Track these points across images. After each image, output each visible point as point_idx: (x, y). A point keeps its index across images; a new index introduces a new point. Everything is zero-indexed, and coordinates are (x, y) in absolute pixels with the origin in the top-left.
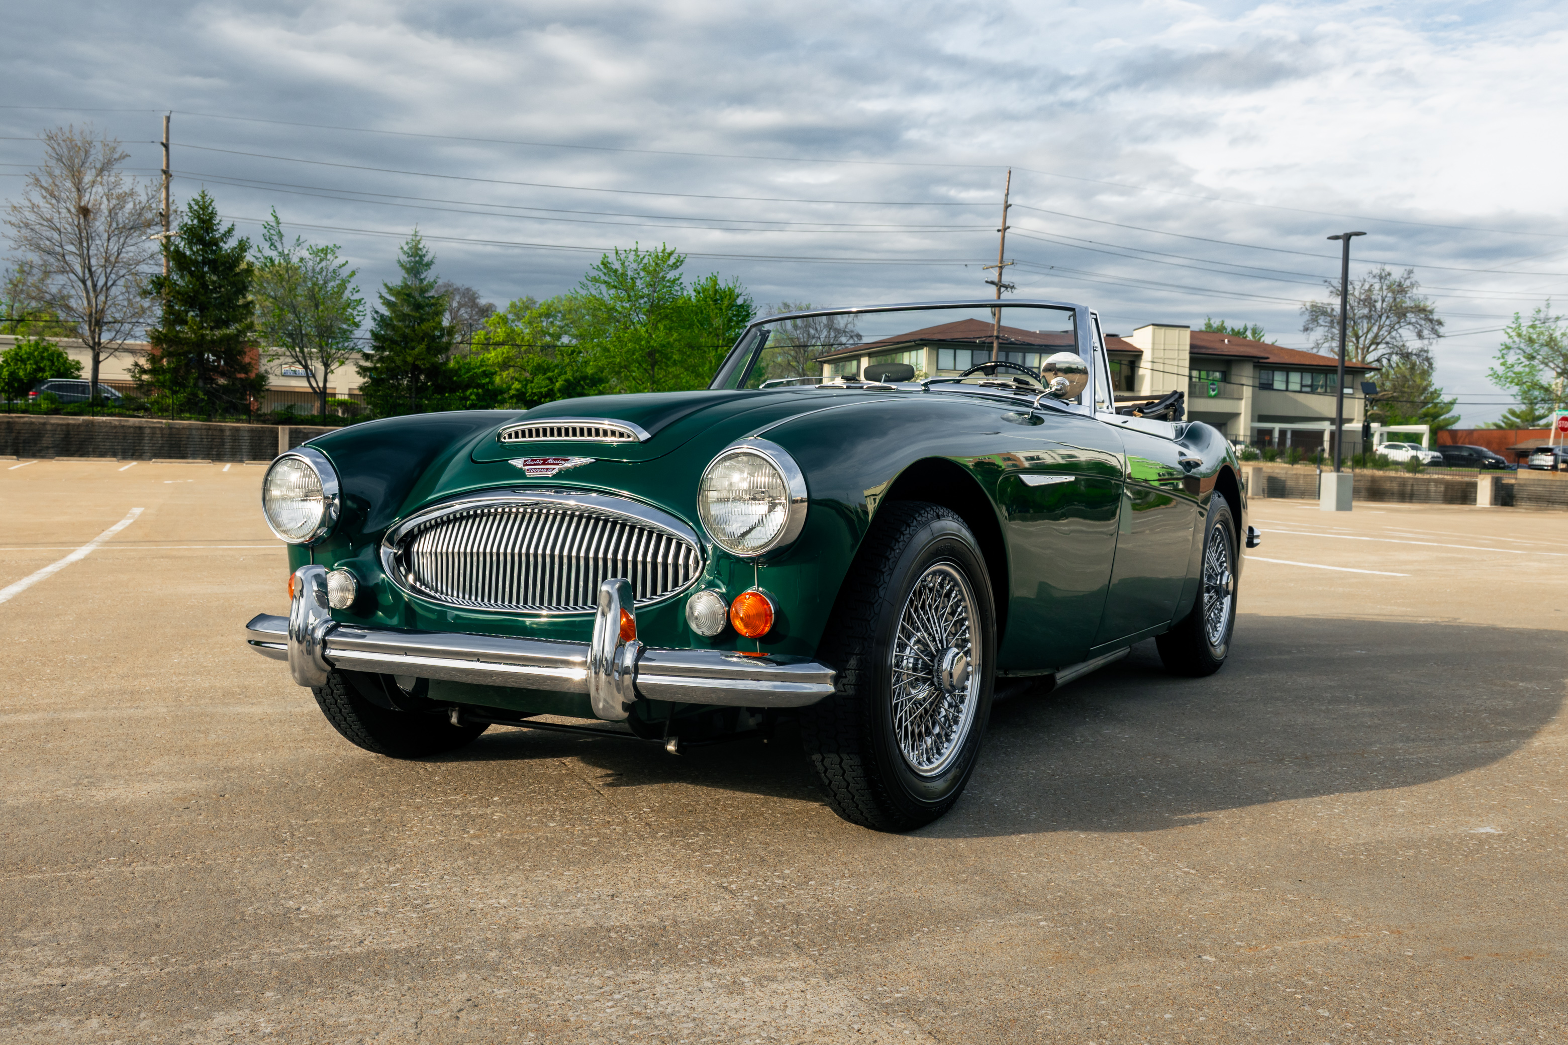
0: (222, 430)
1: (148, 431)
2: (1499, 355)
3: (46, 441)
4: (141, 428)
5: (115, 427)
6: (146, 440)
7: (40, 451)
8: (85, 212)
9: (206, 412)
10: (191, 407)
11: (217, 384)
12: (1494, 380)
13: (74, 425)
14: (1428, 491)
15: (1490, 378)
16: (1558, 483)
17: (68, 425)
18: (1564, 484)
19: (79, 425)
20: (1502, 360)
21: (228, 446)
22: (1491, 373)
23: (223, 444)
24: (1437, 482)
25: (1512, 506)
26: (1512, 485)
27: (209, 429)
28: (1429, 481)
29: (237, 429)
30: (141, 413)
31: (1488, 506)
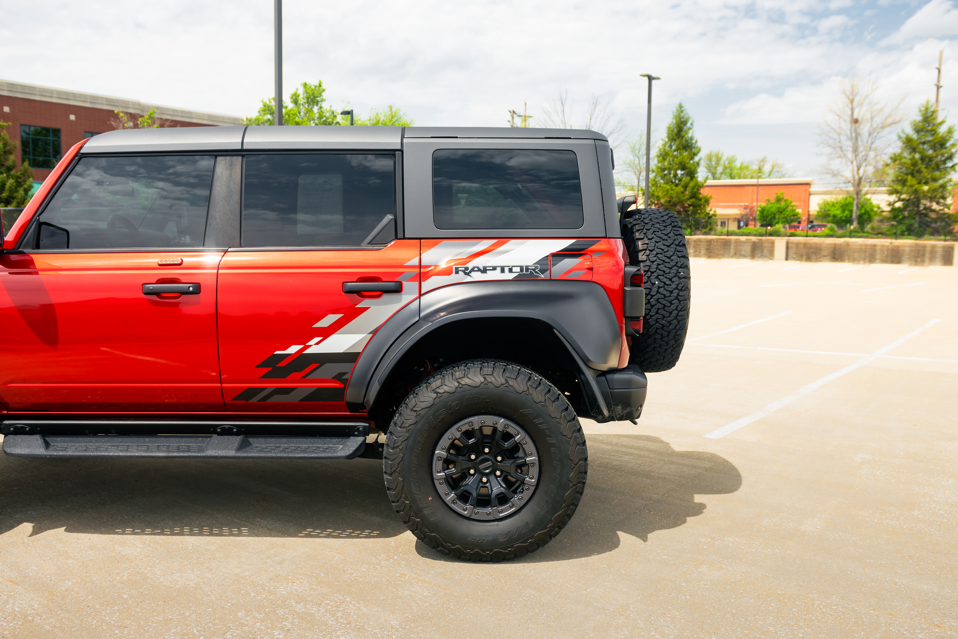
0: (924, 247)
1: (878, 248)
3: (824, 253)
4: (875, 246)
5: (861, 245)
6: (878, 252)
7: (820, 258)
8: (856, 121)
9: (919, 235)
10: (910, 232)
11: (930, 217)
13: (838, 245)
17: (835, 244)
19: (841, 245)
21: (927, 255)
23: (923, 255)
27: (917, 245)
29: (934, 247)
30: (880, 236)
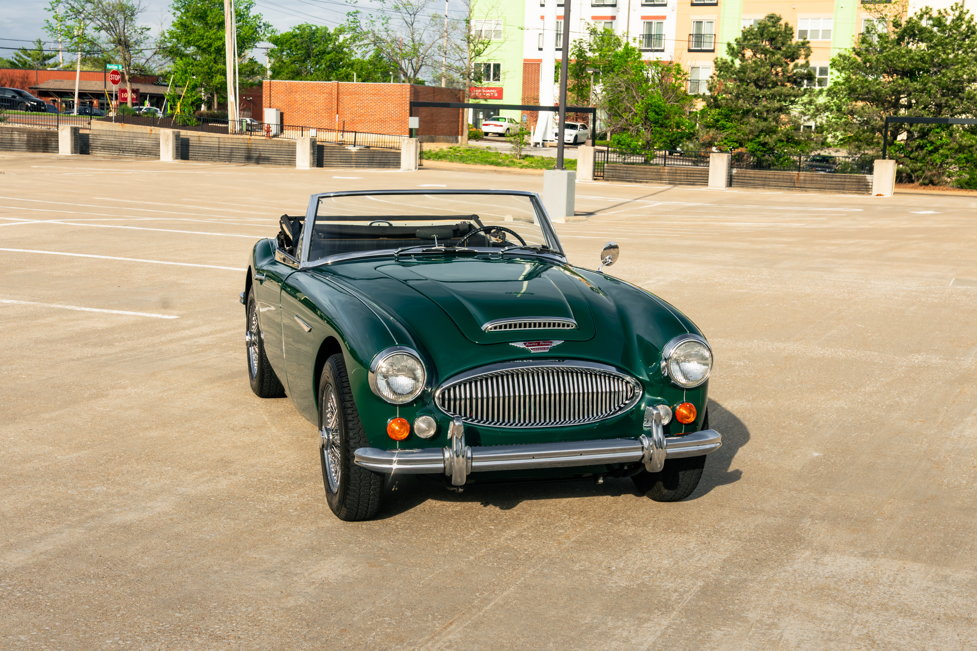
2: (50, 8)
12: (50, 33)
14: (12, 140)
15: (46, 30)
16: (127, 135)
18: (131, 135)
20: (53, 13)
22: (47, 25)
24: (19, 130)
25: (88, 154)
26: (88, 135)
28: (13, 129)
31: (70, 154)
